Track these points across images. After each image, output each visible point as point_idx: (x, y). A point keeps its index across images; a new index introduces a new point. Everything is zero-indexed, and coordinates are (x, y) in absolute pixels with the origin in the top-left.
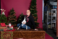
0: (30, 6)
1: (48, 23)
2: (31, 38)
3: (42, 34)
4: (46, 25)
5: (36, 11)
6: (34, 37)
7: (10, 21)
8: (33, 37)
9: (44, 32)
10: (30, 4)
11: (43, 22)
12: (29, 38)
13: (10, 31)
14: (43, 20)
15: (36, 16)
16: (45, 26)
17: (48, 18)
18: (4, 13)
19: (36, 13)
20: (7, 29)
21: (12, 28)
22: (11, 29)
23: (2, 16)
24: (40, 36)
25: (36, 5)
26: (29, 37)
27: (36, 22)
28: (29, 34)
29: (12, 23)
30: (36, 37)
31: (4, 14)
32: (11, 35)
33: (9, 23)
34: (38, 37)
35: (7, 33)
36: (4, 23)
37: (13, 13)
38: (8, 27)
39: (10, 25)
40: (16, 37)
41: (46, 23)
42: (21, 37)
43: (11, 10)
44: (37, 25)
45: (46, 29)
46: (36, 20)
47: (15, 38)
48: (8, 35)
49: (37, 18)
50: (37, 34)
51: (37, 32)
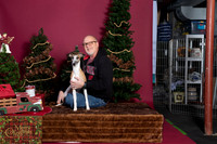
0: (107, 22)
1: (173, 86)
2: (108, 140)
3: (153, 125)
4: (168, 92)
5: (128, 41)
6: (121, 137)
7: (30, 78)
8: (116, 137)
9: (158, 119)
10: (107, 14)
11: (155, 81)
12: (101, 140)
13: (31, 113)
14: (154, 72)
15: (127, 58)
16: (163, 96)
17: (174, 64)
18: (7, 46)
19: (128, 48)
20: (18, 109)
21: (40, 102)
22: (36, 107)
24: (143, 131)
25: (127, 17)
26: (104, 137)
27: (127, 79)
28: (103, 125)
29: (37, 84)
30: (129, 136)
31: (8, 51)
32: (34, 130)
33: (27, 84)
34: (136, 137)
35: (18, 123)
37: (41, 49)
38: (23, 100)
39: (31, 92)
40: (52, 137)
41: (166, 86)
42: (72, 138)
43: (34, 36)
44: (131, 93)
45: (167, 106)
46: (130, 74)
47: (50, 140)
48: (24, 131)
49: (131, 68)
50: (132, 125)
51: (134, 119)
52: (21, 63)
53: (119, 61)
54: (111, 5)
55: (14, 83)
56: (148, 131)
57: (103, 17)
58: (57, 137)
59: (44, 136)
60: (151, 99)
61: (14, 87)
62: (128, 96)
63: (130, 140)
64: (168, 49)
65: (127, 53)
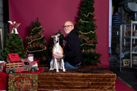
0: (79, 13)
1: (122, 55)
3: (109, 80)
4: (119, 59)
5: (93, 26)
6: (88, 88)
7: (30, 50)
8: (85, 88)
9: (113, 77)
10: (79, 8)
11: (110, 52)
12: (75, 90)
13: (30, 72)
15: (92, 37)
16: (116, 62)
18: (16, 29)
19: (93, 30)
20: (23, 69)
21: (36, 65)
22: (34, 68)
23: (11, 37)
24: (103, 84)
26: (77, 88)
27: (92, 51)
28: (76, 80)
30: (94, 87)
31: (17, 33)
32: (32, 83)
33: (28, 53)
35: (23, 78)
36: (16, 55)
37: (37, 31)
38: (26, 63)
39: (31, 59)
41: (118, 55)
42: (57, 88)
43: (33, 23)
44: (95, 59)
45: (119, 68)
46: (94, 47)
47: (43, 89)
48: (26, 83)
49: (95, 43)
50: (96, 80)
51: (97, 76)
52: (24, 40)
53: (86, 39)
54: (82, 3)
55: (20, 53)
56: (106, 84)
57: (77, 10)
58: (47, 87)
59: (39, 87)
60: (108, 64)
61: (20, 56)
62: (92, 62)
63: (94, 90)
64: (119, 31)
65: (92, 34)
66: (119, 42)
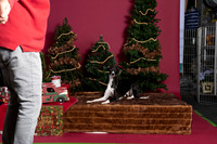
0: (132, 10)
1: (201, 76)
2: (135, 131)
3: (181, 116)
4: (196, 81)
5: (154, 30)
6: (148, 128)
7: (55, 68)
8: (143, 128)
9: (187, 110)
11: (182, 71)
12: (127, 131)
13: (57, 103)
14: (181, 62)
15: (153, 47)
16: (190, 86)
17: (202, 53)
19: (154, 37)
20: (45, 100)
21: (66, 93)
22: (62, 98)
24: (171, 122)
25: (153, 4)
26: (129, 128)
27: (154, 69)
28: (129, 116)
29: (62, 74)
30: (156, 128)
32: (55, 120)
33: (53, 74)
34: (163, 128)
37: (65, 39)
38: (49, 90)
39: (57, 83)
40: (79, 127)
41: (194, 76)
42: (98, 129)
43: (58, 26)
44: (157, 83)
45: (195, 97)
46: (156, 64)
47: (76, 130)
50: (159, 116)
51: (161, 110)
53: (144, 51)
56: (175, 122)
58: (83, 127)
60: (178, 90)
62: (154, 86)
63: (157, 131)
64: (196, 37)
65: (153, 42)
66: (196, 56)
